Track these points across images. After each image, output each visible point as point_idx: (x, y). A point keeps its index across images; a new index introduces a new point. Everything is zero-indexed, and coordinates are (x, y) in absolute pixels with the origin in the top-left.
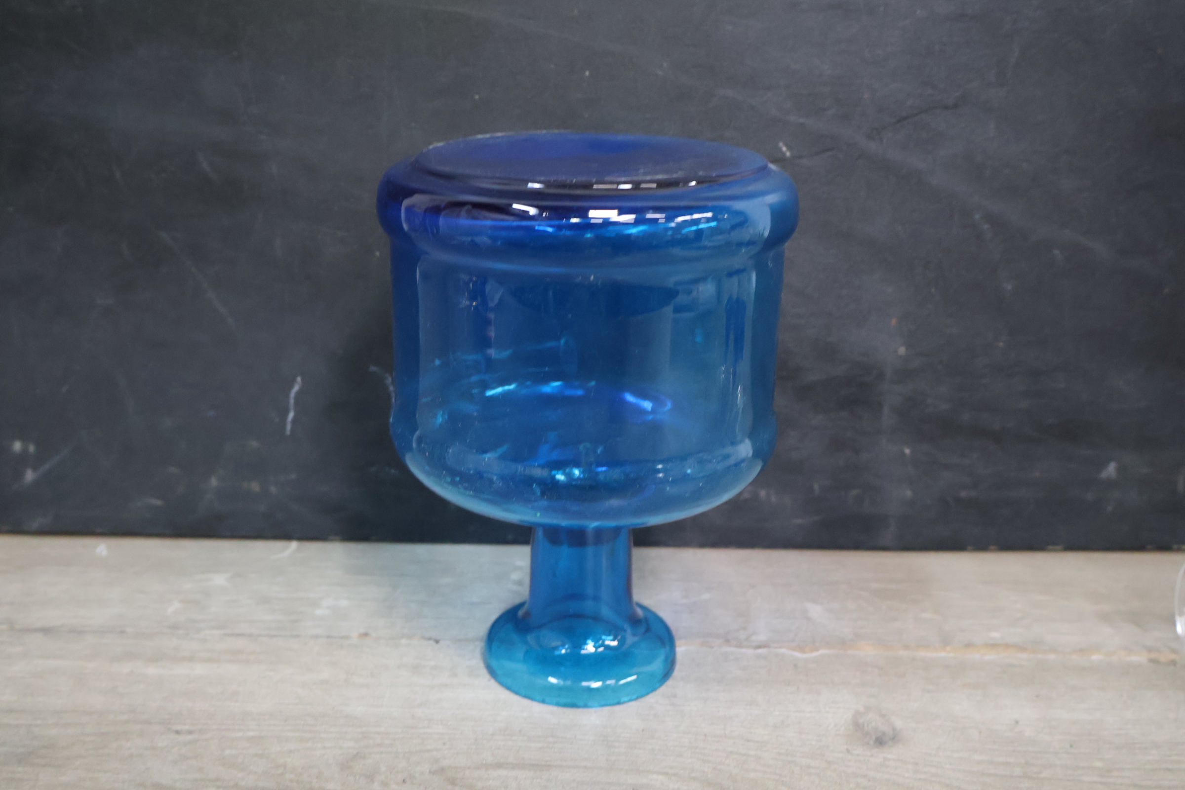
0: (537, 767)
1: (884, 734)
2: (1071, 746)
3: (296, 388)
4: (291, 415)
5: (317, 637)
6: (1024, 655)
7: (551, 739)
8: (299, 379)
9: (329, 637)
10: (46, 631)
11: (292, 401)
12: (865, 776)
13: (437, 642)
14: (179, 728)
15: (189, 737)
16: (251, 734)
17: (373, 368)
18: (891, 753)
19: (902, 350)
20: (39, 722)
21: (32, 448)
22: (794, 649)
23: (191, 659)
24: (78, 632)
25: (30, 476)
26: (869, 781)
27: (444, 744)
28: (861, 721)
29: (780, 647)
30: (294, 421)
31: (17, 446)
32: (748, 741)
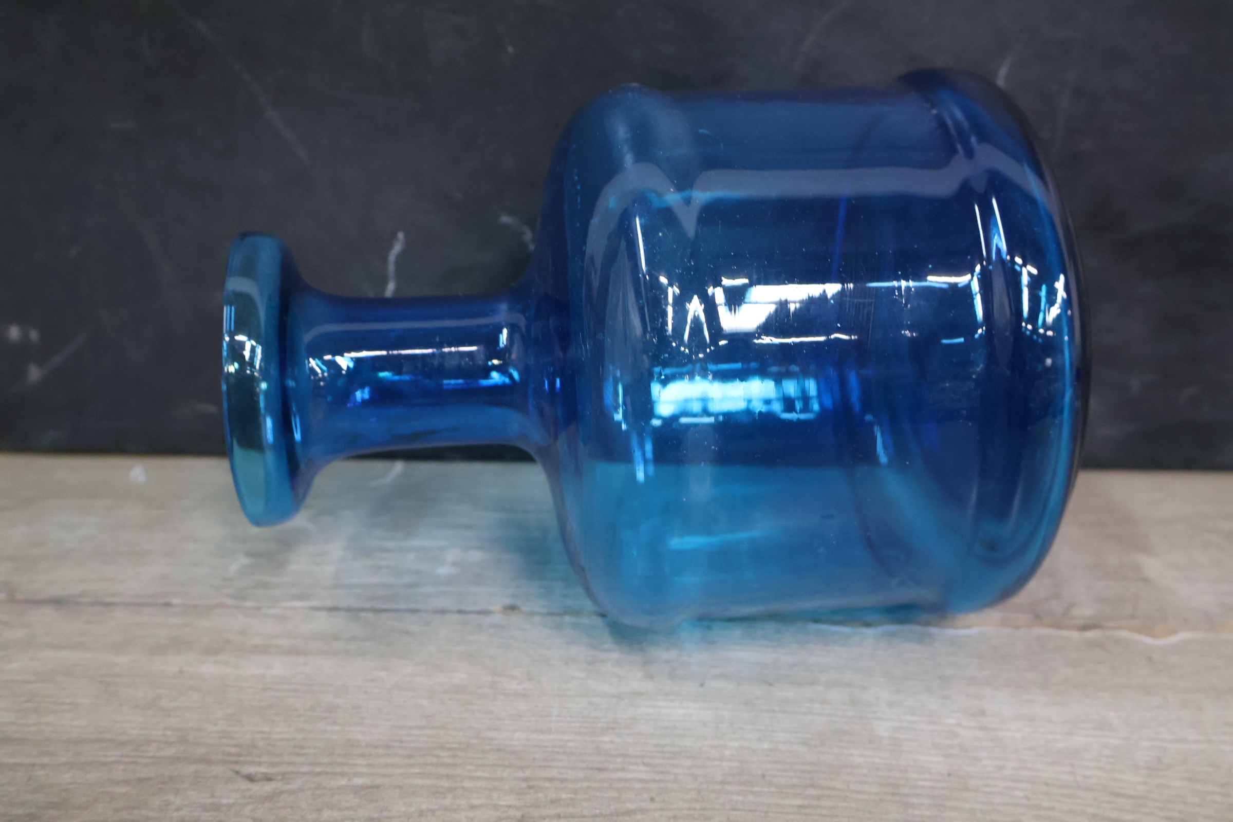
3: (397, 248)
4: (391, 287)
5: (444, 611)
7: (812, 792)
8: (401, 235)
10: (58, 602)
11: (391, 267)
14: (252, 770)
15: (269, 787)
16: (359, 781)
17: (505, 219)
20: (45, 760)
21: (34, 335)
22: (1139, 631)
23: (265, 650)
24: (105, 604)
25: (34, 373)
27: (652, 800)
29: (1118, 628)
31: (14, 332)
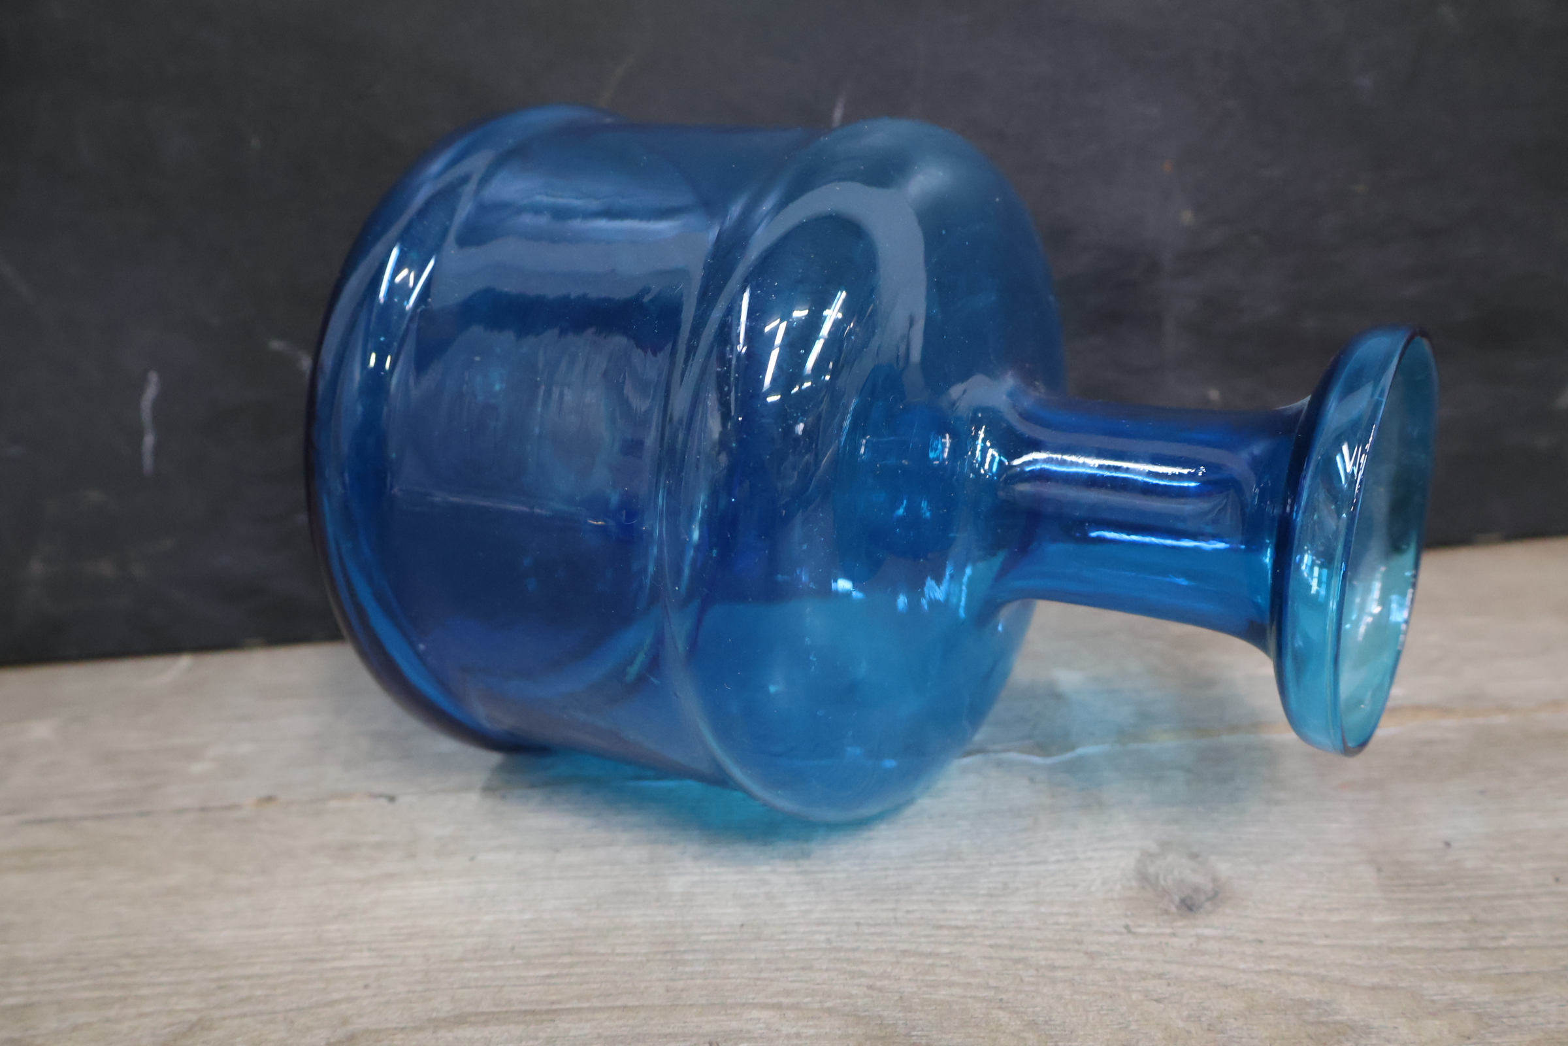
0: (530, 1015)
1: (1197, 889)
2: (1557, 880)
3: (151, 391)
4: (149, 440)
5: (182, 811)
6: (1450, 722)
7: (567, 960)
8: (153, 377)
9: (203, 809)
11: (146, 416)
12: (1160, 976)
13: (392, 799)
17: (276, 345)
18: (1208, 927)
19: (1187, 217)
22: (1030, 752)
26: (1169, 985)
27: (366, 987)
28: (1152, 870)
29: (1007, 750)
30: (158, 450)
32: (940, 927)
